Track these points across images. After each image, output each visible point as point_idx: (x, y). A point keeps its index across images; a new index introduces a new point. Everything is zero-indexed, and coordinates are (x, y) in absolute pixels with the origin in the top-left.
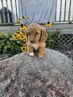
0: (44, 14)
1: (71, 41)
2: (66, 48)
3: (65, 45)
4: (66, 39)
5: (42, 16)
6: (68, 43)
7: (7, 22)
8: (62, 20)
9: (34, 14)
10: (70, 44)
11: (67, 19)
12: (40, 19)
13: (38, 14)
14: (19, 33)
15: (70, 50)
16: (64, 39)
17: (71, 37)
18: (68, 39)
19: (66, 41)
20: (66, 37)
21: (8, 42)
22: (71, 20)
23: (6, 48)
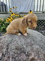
0: (27, 7)
1: (43, 24)
2: (41, 29)
3: (40, 26)
4: (41, 23)
5: (26, 8)
6: (42, 26)
7: (3, 11)
8: (38, 10)
9: (21, 6)
10: (43, 26)
11: (41, 10)
12: (24, 10)
13: (23, 6)
14: (10, 18)
15: (43, 30)
16: (39, 23)
17: (44, 22)
18: (42, 23)
19: (40, 24)
20: (41, 22)
21: (3, 25)
22: (44, 11)
23: (2, 28)
